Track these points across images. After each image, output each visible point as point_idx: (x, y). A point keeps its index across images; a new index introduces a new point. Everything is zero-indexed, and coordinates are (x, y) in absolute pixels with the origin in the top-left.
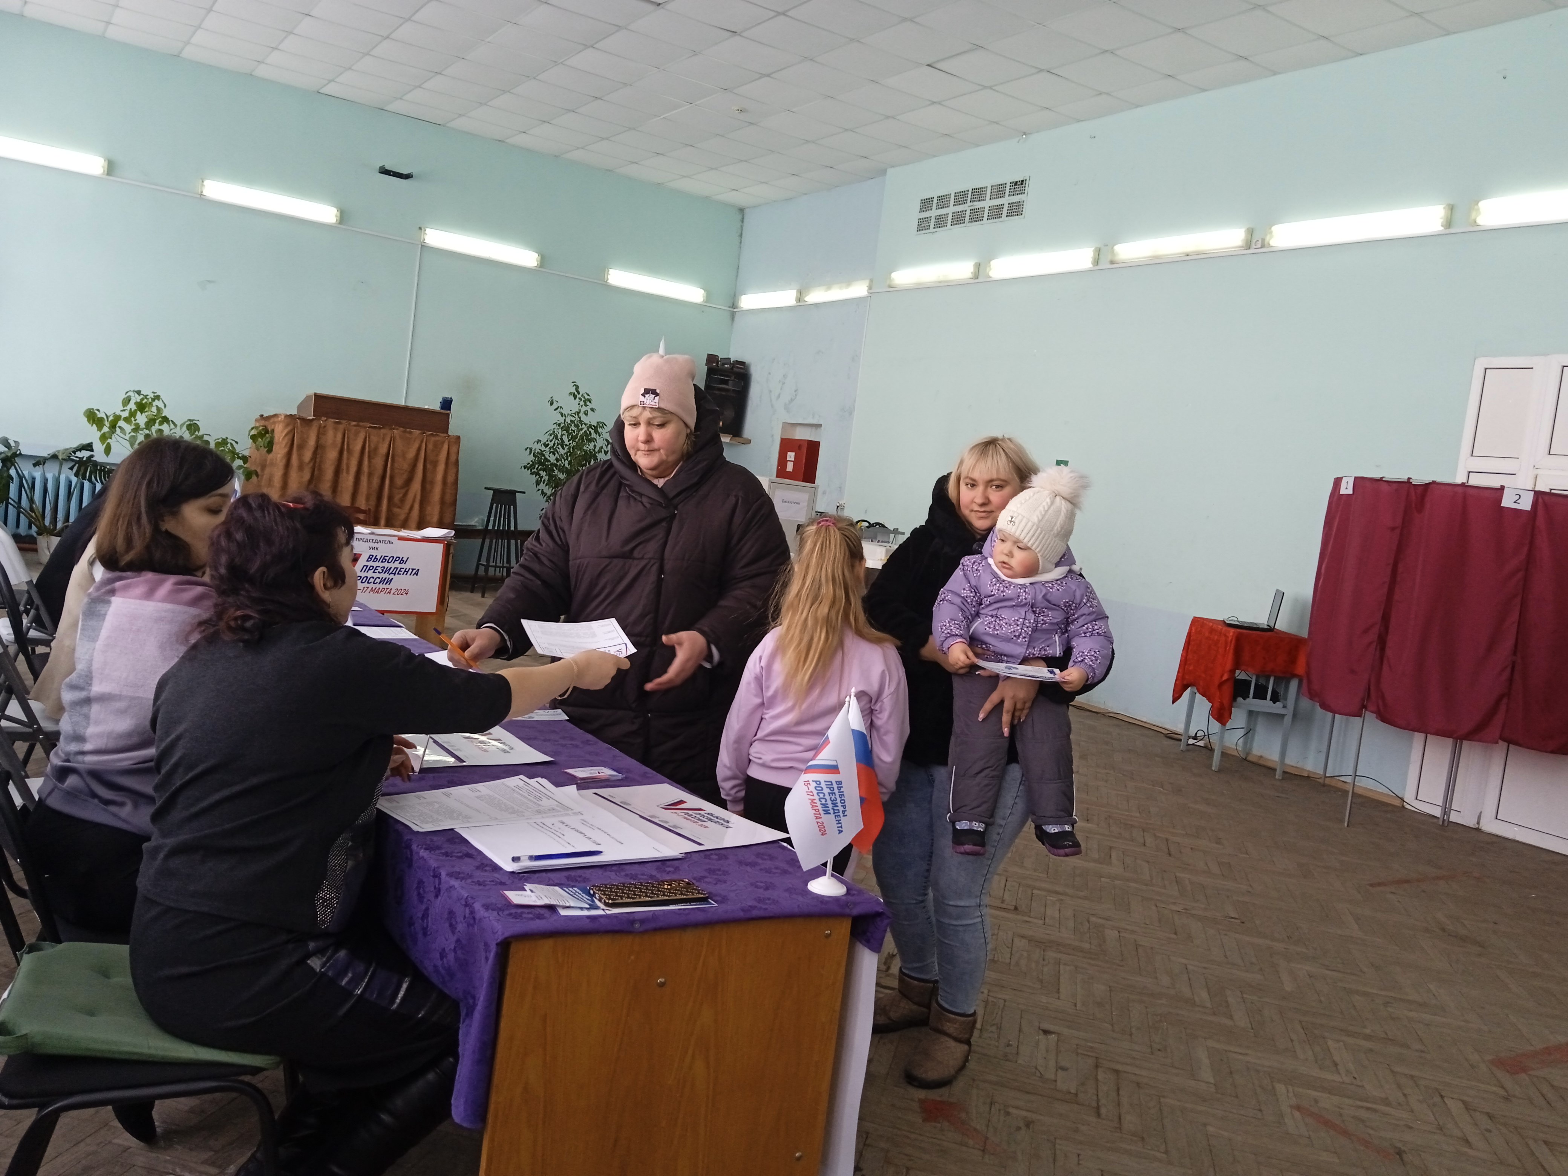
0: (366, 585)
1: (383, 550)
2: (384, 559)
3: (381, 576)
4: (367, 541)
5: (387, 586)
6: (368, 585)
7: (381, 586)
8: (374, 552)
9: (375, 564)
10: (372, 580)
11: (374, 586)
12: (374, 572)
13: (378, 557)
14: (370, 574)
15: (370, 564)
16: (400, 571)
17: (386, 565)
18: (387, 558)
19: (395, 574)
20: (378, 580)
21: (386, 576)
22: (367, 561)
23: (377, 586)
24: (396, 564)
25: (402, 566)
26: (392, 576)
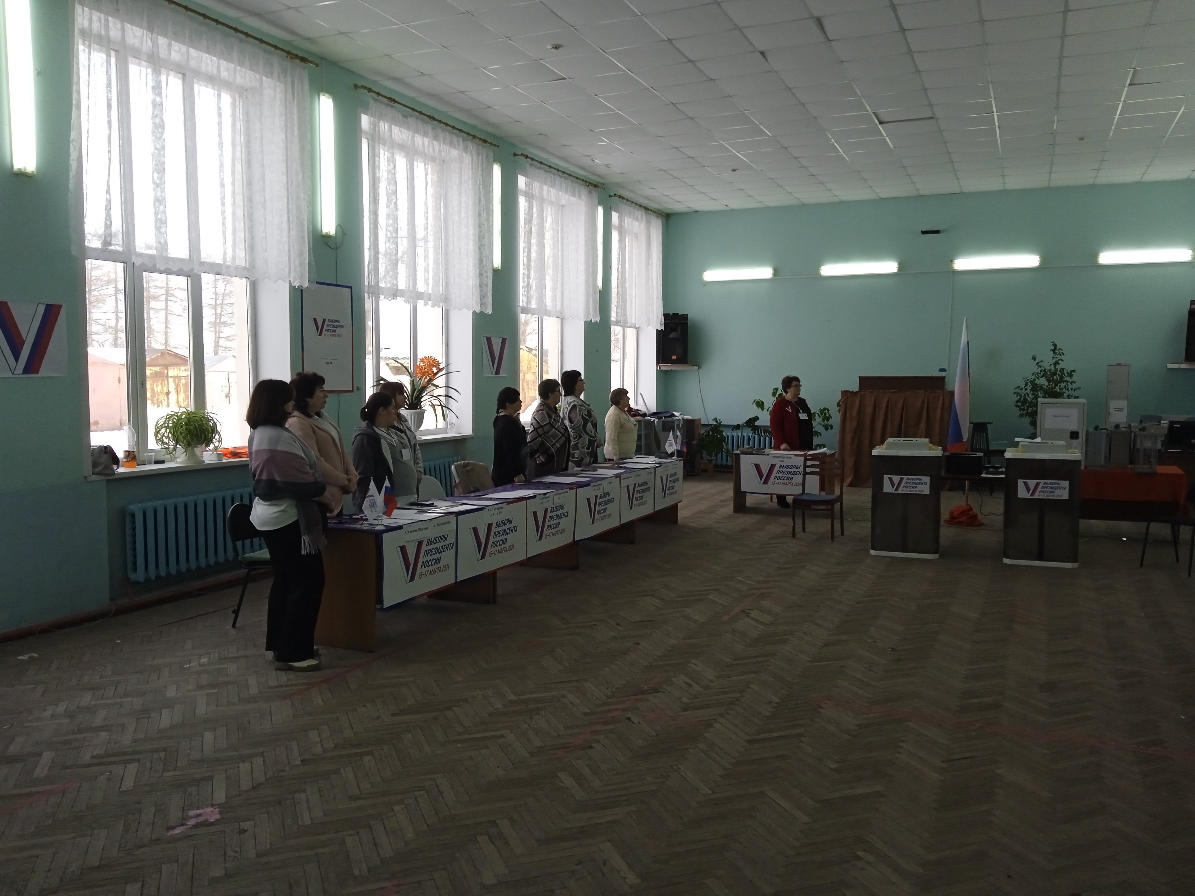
0: (780, 481)
1: (787, 462)
2: (787, 467)
3: (787, 476)
4: (778, 457)
5: (791, 481)
6: (781, 481)
7: (788, 481)
8: (782, 464)
9: (783, 470)
10: (782, 478)
11: (784, 481)
12: (783, 474)
13: (785, 466)
14: (781, 475)
15: (781, 469)
16: (797, 473)
17: (789, 470)
18: (789, 466)
19: (794, 475)
20: (786, 478)
21: (790, 476)
22: (779, 468)
23: (785, 481)
24: (795, 469)
25: (797, 470)
26: (793, 476)
